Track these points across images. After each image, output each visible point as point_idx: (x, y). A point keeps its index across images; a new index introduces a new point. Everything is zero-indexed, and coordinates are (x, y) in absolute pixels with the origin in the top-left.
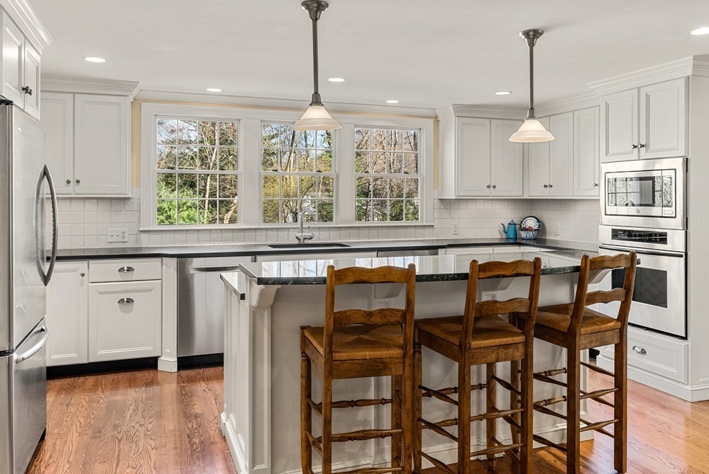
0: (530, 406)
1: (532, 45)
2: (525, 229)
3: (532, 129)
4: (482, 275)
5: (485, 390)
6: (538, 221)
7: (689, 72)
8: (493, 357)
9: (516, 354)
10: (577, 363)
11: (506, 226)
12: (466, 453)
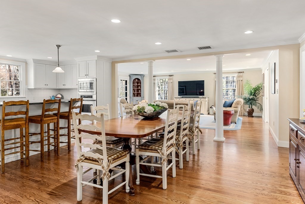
0: (59, 136)
1: (58, 49)
2: (57, 98)
3: (58, 70)
4: (46, 103)
5: (47, 133)
6: (61, 95)
7: (96, 59)
8: (49, 122)
9: (55, 121)
10: (70, 125)
11: (51, 97)
12: (43, 144)
